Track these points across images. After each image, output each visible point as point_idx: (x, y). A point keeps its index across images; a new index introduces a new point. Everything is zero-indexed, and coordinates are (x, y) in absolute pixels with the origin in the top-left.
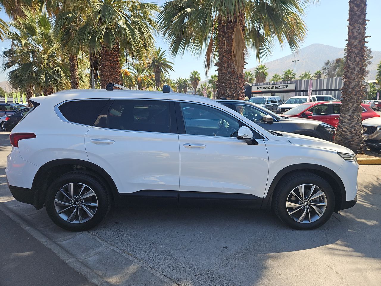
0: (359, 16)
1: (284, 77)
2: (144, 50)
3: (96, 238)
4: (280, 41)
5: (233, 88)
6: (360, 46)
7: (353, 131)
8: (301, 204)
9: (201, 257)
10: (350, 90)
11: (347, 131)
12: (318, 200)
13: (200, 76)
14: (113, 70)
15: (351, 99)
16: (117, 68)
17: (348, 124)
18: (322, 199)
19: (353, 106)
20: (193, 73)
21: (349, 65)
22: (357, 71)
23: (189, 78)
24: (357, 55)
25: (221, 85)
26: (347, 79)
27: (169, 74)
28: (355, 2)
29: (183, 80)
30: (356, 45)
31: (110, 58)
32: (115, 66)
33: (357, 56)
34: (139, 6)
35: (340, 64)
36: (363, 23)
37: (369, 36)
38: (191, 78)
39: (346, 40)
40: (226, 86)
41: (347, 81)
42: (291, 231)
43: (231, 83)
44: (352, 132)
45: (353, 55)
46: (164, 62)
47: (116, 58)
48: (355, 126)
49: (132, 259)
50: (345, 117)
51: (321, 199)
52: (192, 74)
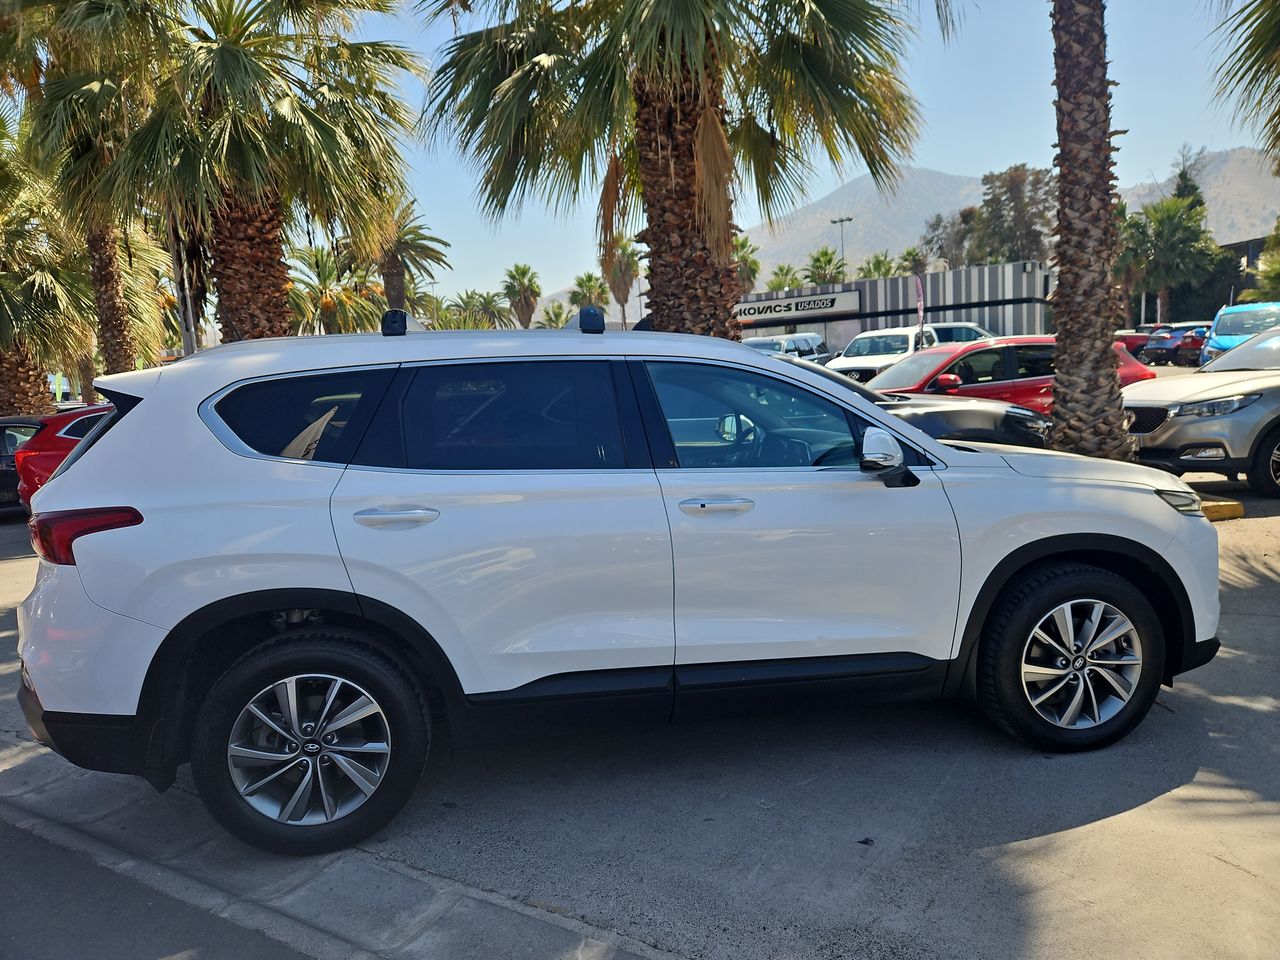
0: (1089, 71)
1: (812, 272)
2: (372, 200)
3: (402, 869)
4: (833, 154)
5: (706, 311)
6: (1099, 162)
7: (1100, 425)
8: (1065, 667)
9: (803, 885)
10: (1079, 299)
11: (1084, 427)
12: (1113, 649)
13: (538, 281)
14: (264, 271)
15: (1084, 325)
16: (274, 264)
17: (1084, 404)
18: (1125, 645)
19: (1092, 347)
20: (514, 273)
21: (1070, 224)
22: (1095, 240)
23: (500, 289)
24: (1091, 189)
25: (664, 304)
26: (1068, 265)
27: (433, 278)
28: (1073, 29)
29: (481, 296)
30: (1086, 161)
31: (250, 231)
32: (268, 257)
33: (1091, 194)
34: (346, 52)
35: (975, 225)
36: (1102, 92)
37: (1123, 129)
38: (510, 291)
39: (1054, 146)
40: (680, 305)
41: (1068, 272)
42: (1042, 760)
43: (696, 296)
44: (1099, 428)
45: (1080, 192)
46: (414, 240)
47: (269, 232)
48: (1104, 411)
49: (573, 924)
50: (1071, 385)
51: (1122, 647)
52: (512, 277)
